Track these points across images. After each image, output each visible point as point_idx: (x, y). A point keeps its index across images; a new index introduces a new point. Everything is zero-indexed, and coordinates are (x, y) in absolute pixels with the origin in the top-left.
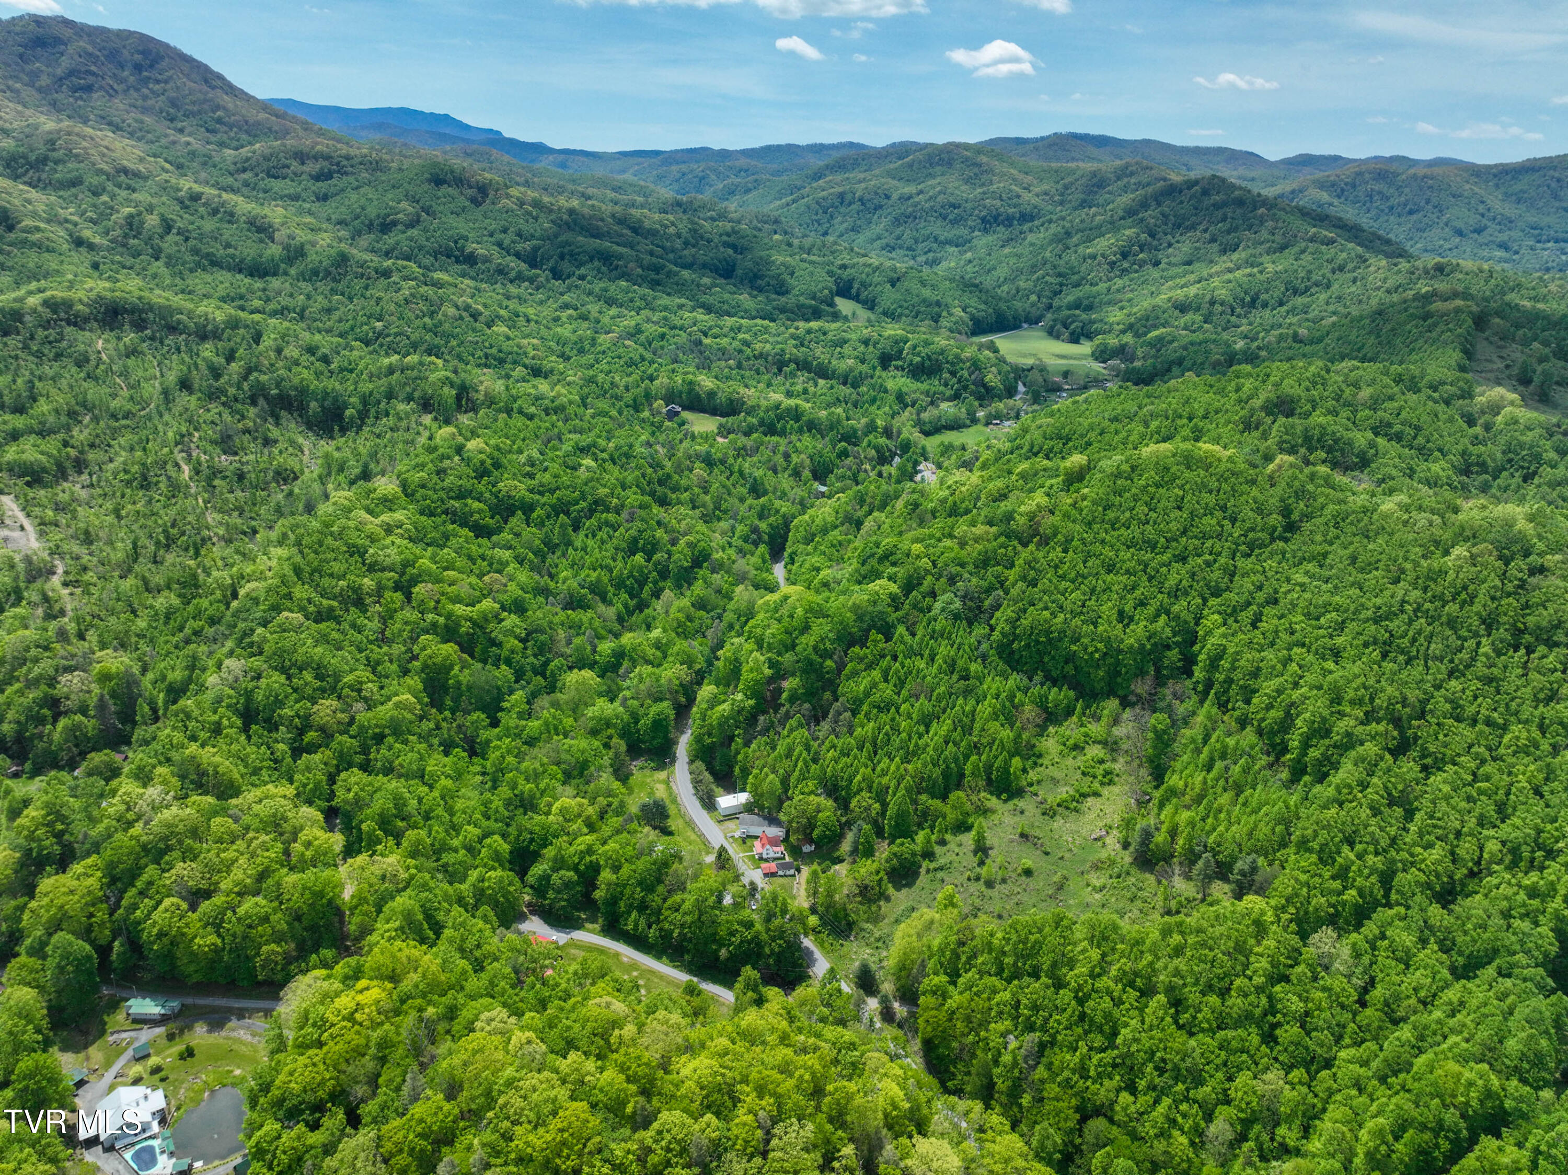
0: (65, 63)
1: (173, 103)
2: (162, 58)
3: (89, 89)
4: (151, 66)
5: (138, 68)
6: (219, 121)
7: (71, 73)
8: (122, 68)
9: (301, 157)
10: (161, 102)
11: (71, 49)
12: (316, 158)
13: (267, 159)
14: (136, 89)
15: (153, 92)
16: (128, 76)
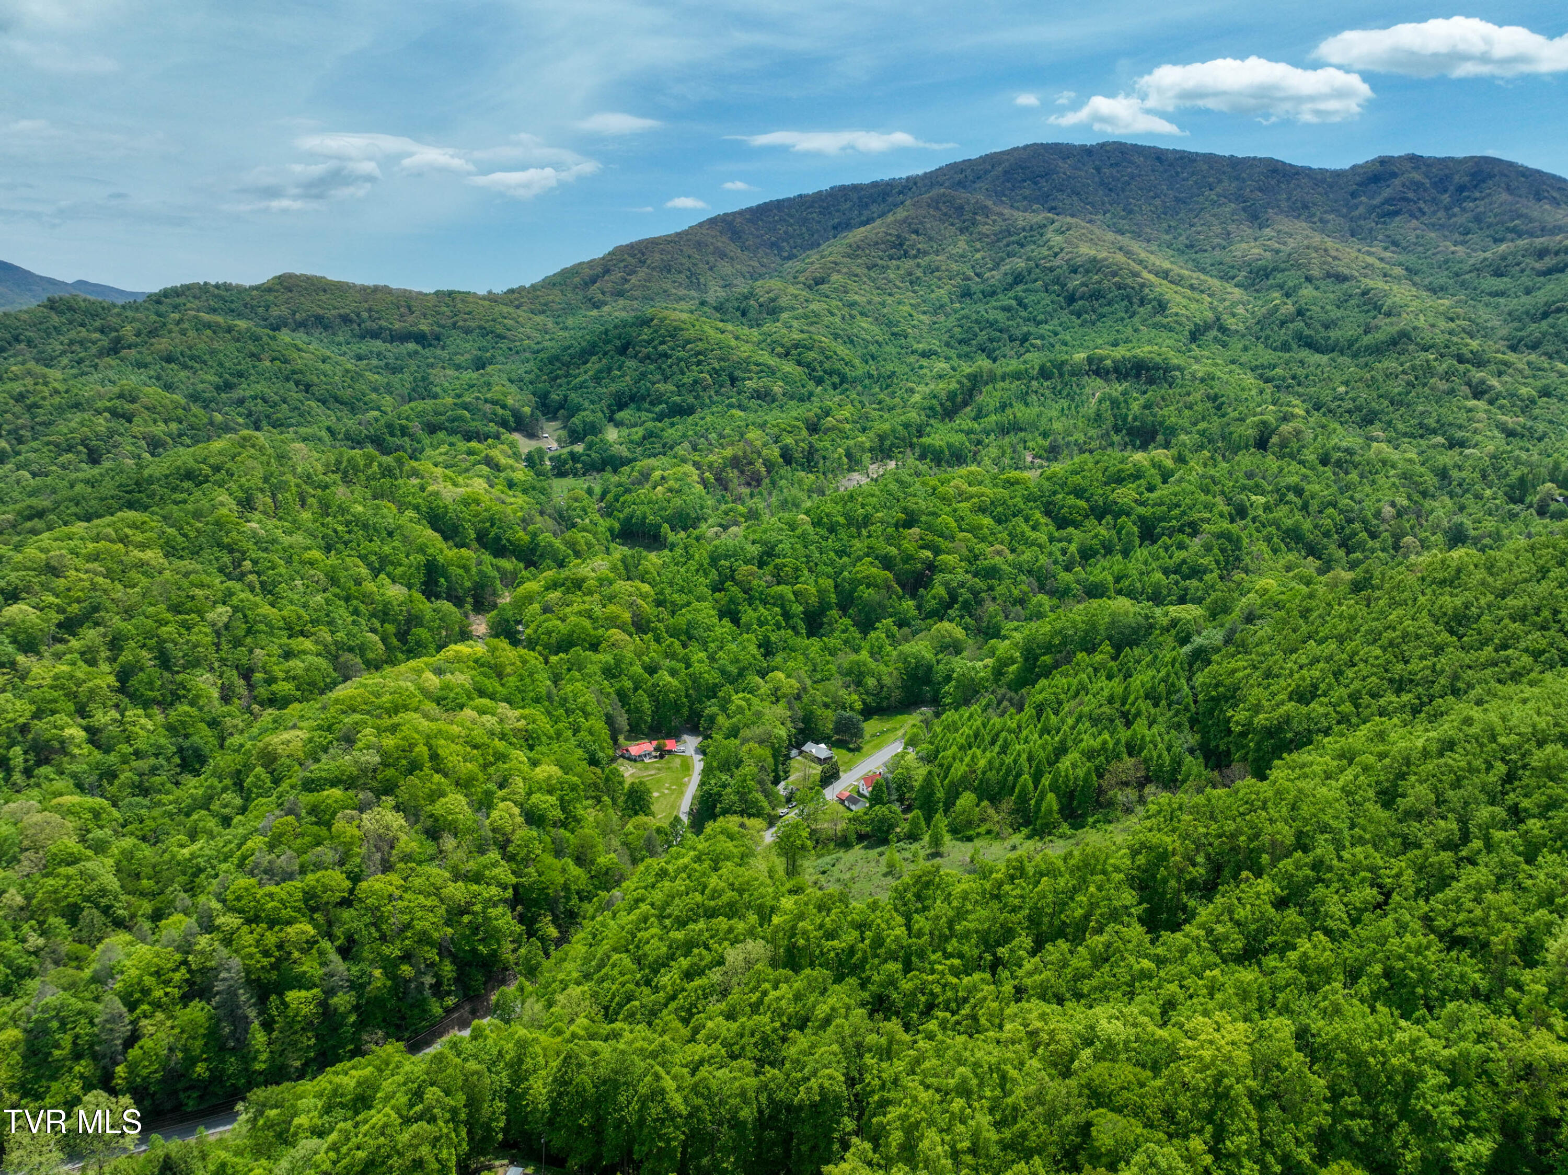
0: (1387, 193)
1: (1478, 219)
2: (1491, 176)
3: (1396, 213)
4: (1475, 187)
5: (1461, 188)
6: (1513, 230)
7: (1387, 201)
8: (1445, 191)
9: (1541, 254)
10: (1461, 219)
11: (1397, 182)
12: (1557, 253)
13: (1504, 258)
14: (1447, 209)
15: (1464, 210)
16: (1446, 198)
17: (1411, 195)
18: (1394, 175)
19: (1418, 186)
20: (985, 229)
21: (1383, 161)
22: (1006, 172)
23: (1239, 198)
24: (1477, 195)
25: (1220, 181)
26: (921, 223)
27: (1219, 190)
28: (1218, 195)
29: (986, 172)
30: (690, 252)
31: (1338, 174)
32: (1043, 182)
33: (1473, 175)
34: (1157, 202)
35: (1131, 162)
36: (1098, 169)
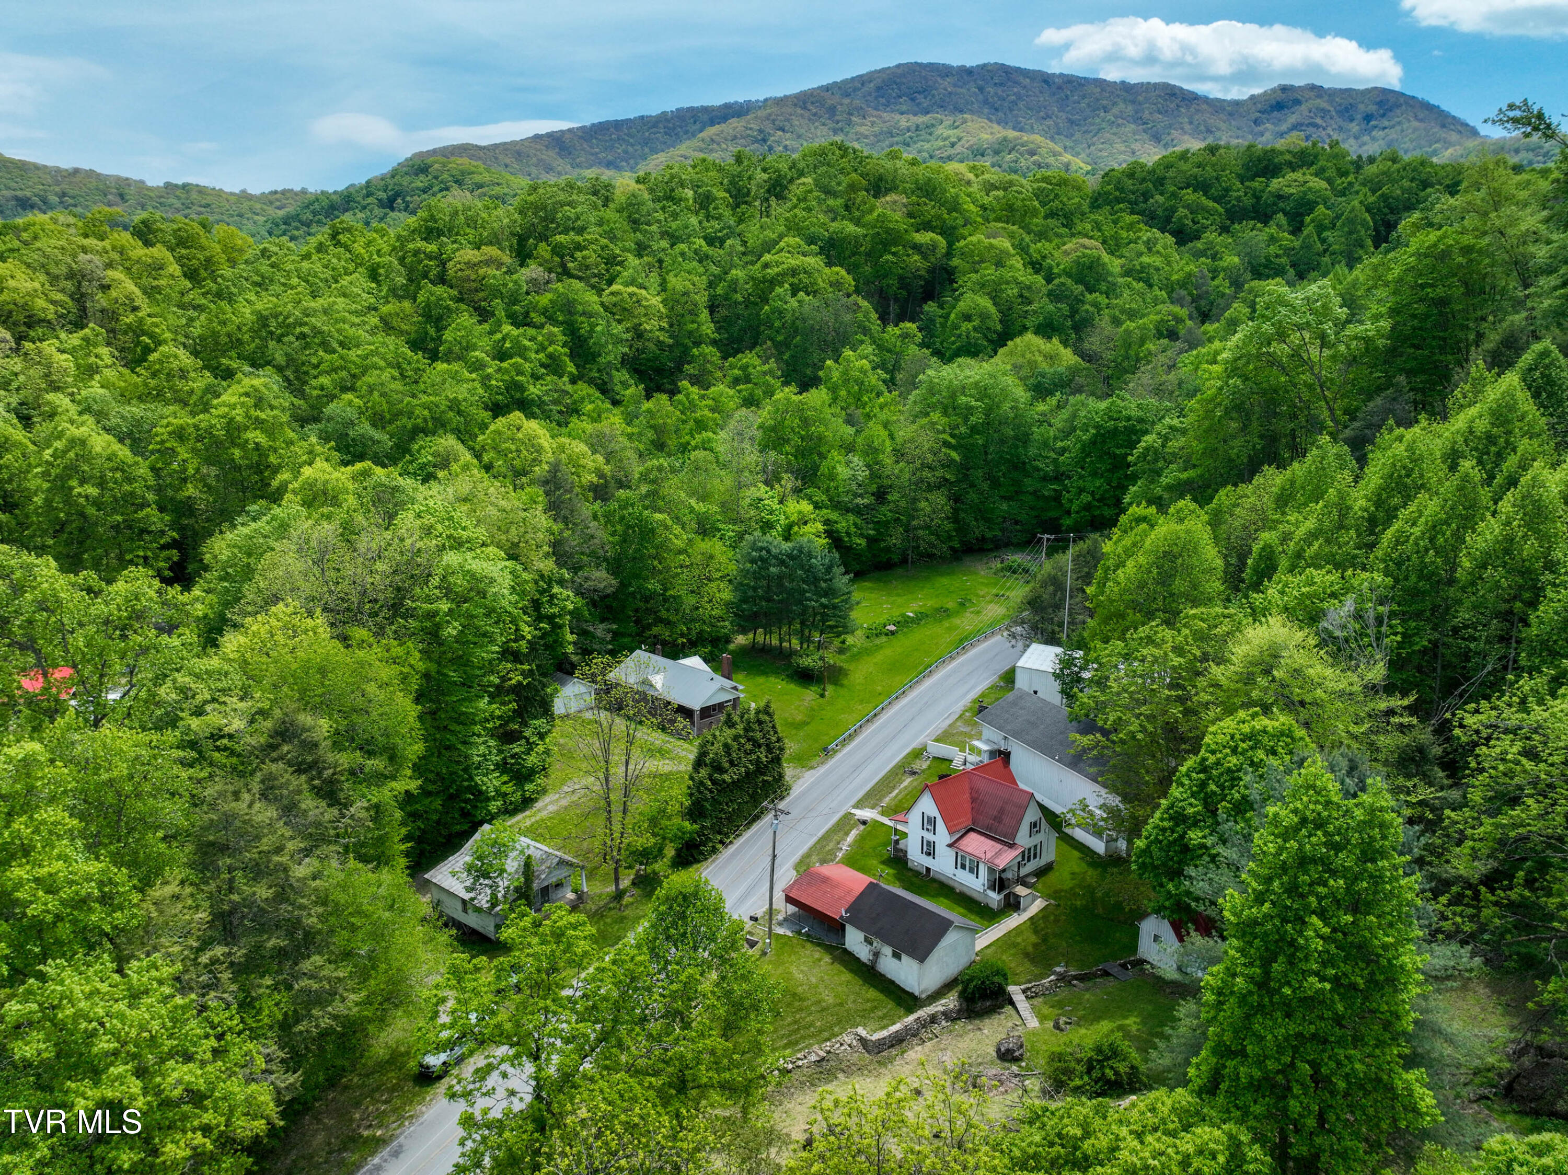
0: (1293, 119)
8: (1352, 120)
11: (1302, 108)
14: (1356, 138)
15: (1374, 139)
16: (1354, 127)
17: (1319, 121)
18: (1297, 102)
19: (1324, 112)
20: (863, 129)
21: (1284, 89)
22: (879, 89)
23: (1138, 119)
24: (1386, 123)
25: (1115, 104)
26: (788, 120)
27: (1115, 111)
28: (1116, 117)
29: (855, 90)
30: (508, 161)
31: (1237, 103)
32: (920, 98)
33: (1380, 104)
34: (1049, 122)
35: (1016, 83)
36: (981, 89)
